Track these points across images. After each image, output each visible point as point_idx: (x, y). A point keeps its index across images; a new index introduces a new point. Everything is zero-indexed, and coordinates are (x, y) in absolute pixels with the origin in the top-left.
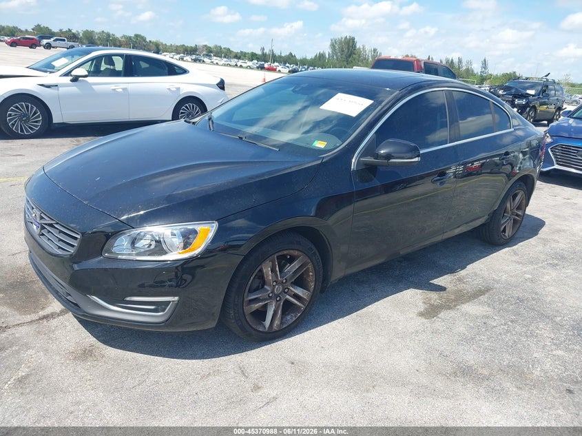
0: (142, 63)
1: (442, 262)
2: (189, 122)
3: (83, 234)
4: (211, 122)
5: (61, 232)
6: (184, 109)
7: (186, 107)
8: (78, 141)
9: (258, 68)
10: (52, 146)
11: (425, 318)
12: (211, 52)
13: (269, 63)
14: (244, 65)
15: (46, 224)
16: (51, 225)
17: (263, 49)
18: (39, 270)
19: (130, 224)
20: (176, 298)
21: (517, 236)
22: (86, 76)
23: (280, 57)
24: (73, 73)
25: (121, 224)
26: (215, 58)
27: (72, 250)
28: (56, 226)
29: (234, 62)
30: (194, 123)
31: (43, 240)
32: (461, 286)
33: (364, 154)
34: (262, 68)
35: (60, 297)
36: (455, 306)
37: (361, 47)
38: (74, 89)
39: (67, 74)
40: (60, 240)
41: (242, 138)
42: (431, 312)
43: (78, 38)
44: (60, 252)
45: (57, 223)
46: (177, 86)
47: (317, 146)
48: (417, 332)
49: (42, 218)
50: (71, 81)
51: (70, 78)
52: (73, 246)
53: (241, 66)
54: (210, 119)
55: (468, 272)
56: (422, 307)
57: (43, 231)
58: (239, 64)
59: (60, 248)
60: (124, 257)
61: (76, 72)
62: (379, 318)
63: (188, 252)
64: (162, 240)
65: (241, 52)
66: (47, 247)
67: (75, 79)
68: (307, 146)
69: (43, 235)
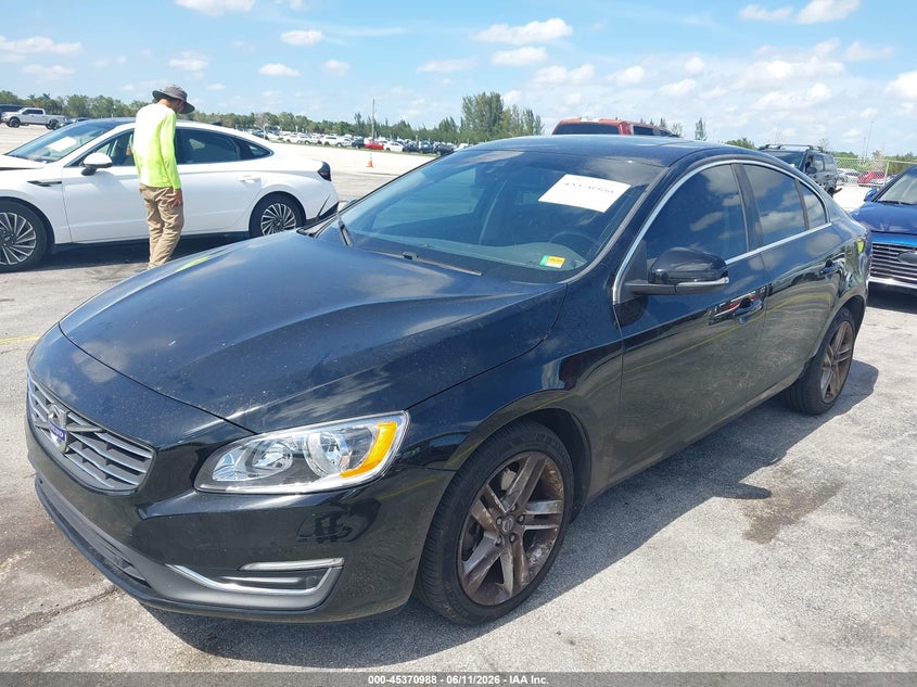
0: (192, 141)
1: (747, 443)
2: (305, 234)
3: (157, 450)
4: (344, 232)
5: (110, 446)
6: (267, 214)
7: (272, 209)
8: (99, 272)
9: (354, 145)
10: (58, 281)
11: (759, 542)
12: (278, 124)
13: (370, 138)
14: (332, 142)
15: (78, 433)
16: (91, 435)
17: (359, 116)
18: (60, 516)
19: (248, 427)
20: (339, 561)
21: (844, 392)
22: (108, 165)
23: (387, 127)
24: (87, 161)
25: (232, 427)
26: (285, 133)
27: (136, 482)
28: (99, 435)
29: (315, 137)
30: (311, 235)
31: (73, 463)
32: (793, 482)
33: (629, 276)
34: (360, 145)
35: (108, 567)
36: (797, 517)
37: (512, 108)
38: (89, 185)
39: (75, 164)
40: (109, 462)
41: (410, 258)
42: (763, 531)
43: (61, 108)
44: (110, 485)
45: (103, 432)
46: (256, 175)
47: (549, 264)
48: (755, 568)
49: (69, 421)
50: (85, 173)
51: (81, 169)
52: (137, 473)
53: (327, 144)
54: (342, 227)
55: (793, 458)
56: (747, 525)
57: (71, 446)
58: (324, 140)
59: (109, 476)
60: (237, 489)
61: (91, 160)
62: (685, 548)
63: (358, 472)
64: (304, 452)
65: (325, 122)
66: (80, 475)
67: (91, 171)
68: (531, 266)
69: (72, 452)
